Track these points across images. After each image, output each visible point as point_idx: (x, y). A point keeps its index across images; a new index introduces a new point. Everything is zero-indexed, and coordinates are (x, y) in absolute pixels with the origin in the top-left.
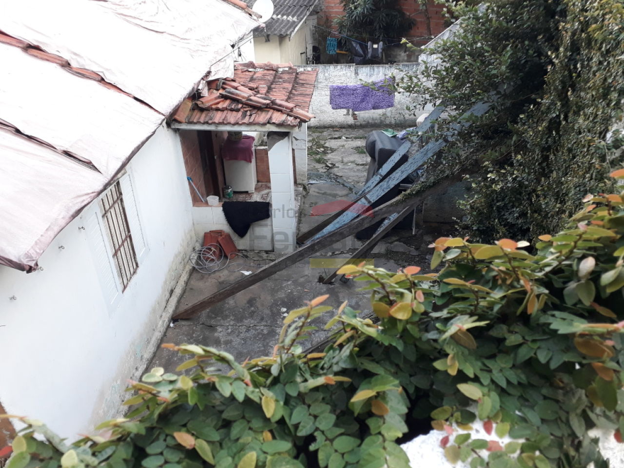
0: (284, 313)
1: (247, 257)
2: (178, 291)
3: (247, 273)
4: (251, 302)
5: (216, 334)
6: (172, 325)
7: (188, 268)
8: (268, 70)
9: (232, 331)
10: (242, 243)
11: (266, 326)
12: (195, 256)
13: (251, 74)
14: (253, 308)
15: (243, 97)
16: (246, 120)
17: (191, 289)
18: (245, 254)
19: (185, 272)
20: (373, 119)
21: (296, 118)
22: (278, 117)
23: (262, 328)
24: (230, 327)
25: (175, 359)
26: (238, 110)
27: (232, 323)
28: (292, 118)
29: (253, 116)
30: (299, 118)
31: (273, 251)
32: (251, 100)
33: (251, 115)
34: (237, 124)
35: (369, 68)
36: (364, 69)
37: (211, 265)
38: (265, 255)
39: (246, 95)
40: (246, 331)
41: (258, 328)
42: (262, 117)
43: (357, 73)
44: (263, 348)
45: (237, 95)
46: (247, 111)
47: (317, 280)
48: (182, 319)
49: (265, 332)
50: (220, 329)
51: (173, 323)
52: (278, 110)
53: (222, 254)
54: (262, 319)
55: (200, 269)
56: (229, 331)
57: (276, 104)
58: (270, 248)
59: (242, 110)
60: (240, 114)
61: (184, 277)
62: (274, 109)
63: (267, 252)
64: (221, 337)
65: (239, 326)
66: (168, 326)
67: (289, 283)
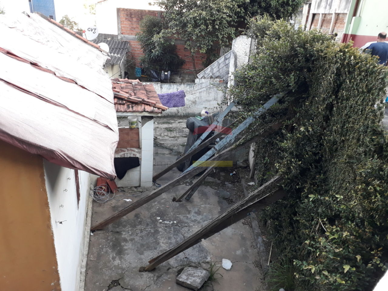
0: (159, 220)
1: (124, 191)
2: (90, 214)
3: (128, 200)
4: (137, 216)
5: (123, 236)
6: (92, 234)
7: (91, 200)
8: (127, 83)
9: (132, 234)
10: (120, 183)
11: (151, 228)
12: (92, 193)
13: (120, 85)
14: (139, 220)
15: (125, 97)
16: (131, 109)
17: (96, 212)
18: (122, 190)
19: (90, 202)
20: (171, 113)
21: (159, 108)
22: (148, 108)
23: (150, 229)
24: (129, 231)
25: (103, 253)
26: (124, 104)
27: (130, 229)
28: (157, 109)
29: (134, 107)
30: (161, 109)
31: (140, 186)
32: (130, 99)
33: (132, 107)
34: (126, 111)
35: (168, 85)
36: (165, 85)
37: (103, 197)
38: (135, 190)
39: (127, 96)
40: (141, 232)
41: (147, 230)
42: (140, 108)
43: (161, 88)
44: (154, 240)
45: (121, 96)
46: (129, 105)
47: (171, 200)
48: (98, 230)
49: (152, 231)
50: (124, 233)
51: (92, 233)
52: (147, 105)
53: (109, 190)
54: (148, 225)
55: (98, 200)
56: (130, 233)
57: (145, 101)
58: (137, 185)
59: (126, 104)
60: (126, 106)
61: (90, 206)
62: (145, 104)
63: (136, 187)
64: (127, 238)
65: (135, 230)
66: (90, 235)
67: (156, 203)
